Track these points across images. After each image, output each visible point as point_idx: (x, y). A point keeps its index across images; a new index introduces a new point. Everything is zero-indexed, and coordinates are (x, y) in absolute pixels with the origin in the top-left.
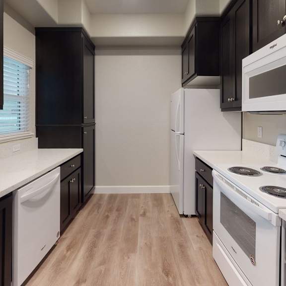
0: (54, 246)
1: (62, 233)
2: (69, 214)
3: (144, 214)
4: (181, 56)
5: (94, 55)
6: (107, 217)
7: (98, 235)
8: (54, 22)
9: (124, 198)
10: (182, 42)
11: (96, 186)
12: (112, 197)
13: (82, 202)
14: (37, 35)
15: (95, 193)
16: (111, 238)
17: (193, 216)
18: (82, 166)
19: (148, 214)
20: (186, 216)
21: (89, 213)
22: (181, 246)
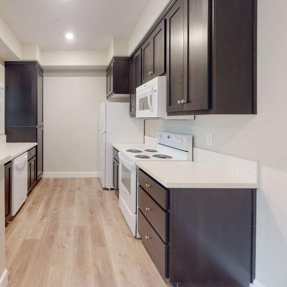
0: (24, 203)
1: (28, 194)
2: (30, 186)
3: (79, 189)
4: (106, 77)
5: (42, 77)
6: (55, 190)
7: (50, 199)
8: (18, 59)
9: (65, 181)
10: (106, 69)
11: (44, 172)
12: (56, 180)
13: (37, 180)
14: (5, 66)
15: (43, 177)
16: (59, 199)
17: (112, 189)
18: (36, 155)
19: (82, 189)
20: (107, 189)
21: (41, 188)
22: (101, 203)
